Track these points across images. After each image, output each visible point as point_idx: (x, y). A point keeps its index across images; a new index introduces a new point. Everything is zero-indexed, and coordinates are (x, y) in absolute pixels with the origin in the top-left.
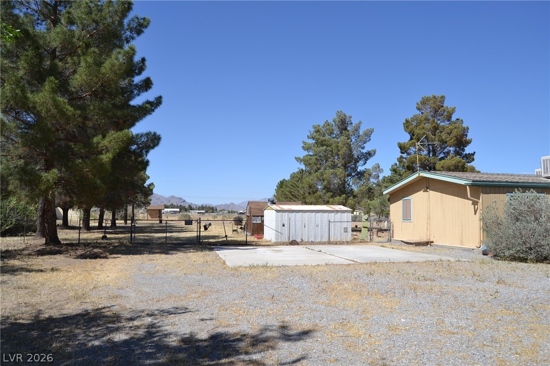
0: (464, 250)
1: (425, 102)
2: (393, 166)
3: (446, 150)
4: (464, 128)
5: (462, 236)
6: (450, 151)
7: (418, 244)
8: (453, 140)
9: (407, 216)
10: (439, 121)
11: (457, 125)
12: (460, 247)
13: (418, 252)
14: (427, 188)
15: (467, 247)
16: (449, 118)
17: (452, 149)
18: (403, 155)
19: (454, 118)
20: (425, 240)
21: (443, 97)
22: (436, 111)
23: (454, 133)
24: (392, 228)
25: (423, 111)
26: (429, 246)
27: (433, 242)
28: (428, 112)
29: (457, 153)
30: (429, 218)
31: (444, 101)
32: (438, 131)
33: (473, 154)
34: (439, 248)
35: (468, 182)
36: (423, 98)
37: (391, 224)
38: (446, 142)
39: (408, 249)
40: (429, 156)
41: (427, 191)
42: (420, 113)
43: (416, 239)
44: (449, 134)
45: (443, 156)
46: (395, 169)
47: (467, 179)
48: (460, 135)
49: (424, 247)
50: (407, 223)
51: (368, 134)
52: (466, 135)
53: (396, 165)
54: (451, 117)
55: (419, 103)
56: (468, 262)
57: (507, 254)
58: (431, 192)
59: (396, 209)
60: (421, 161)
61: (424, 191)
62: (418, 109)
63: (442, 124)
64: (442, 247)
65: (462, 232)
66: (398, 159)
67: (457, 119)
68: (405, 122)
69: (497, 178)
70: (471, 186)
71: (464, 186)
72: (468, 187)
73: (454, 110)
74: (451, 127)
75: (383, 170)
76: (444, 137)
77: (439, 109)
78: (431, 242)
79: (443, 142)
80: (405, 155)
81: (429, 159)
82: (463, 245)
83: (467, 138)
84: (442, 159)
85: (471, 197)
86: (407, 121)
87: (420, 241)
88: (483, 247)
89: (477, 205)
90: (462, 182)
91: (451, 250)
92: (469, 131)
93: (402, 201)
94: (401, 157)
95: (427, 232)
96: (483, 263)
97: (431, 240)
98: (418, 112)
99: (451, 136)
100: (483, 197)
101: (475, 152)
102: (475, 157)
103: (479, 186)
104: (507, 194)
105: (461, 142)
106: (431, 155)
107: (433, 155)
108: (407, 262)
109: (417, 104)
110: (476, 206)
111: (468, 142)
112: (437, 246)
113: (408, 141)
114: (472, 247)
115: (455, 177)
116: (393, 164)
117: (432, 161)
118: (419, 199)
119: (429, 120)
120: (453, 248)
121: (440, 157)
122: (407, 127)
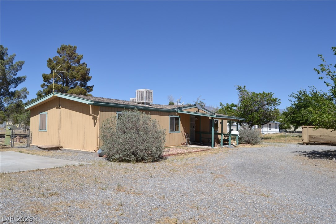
0: (85, 153)
1: (63, 48)
2: (38, 92)
3: (75, 83)
4: (87, 69)
5: (84, 142)
6: (77, 83)
7: (50, 149)
8: (79, 76)
9: (43, 127)
10: (71, 63)
11: (83, 67)
12: (82, 151)
13: (49, 156)
14: (59, 106)
15: (87, 151)
16: (78, 62)
17: (79, 82)
18: (45, 83)
19: (81, 62)
20: (56, 145)
21: (75, 48)
22: (70, 56)
23: (81, 72)
24: (30, 136)
25: (62, 55)
26: (59, 150)
27: (62, 147)
28: (65, 56)
29: (82, 85)
30: (60, 129)
31: (76, 50)
32: (71, 70)
33: (92, 87)
34: (66, 152)
35: (91, 102)
36: (62, 46)
37: (30, 133)
38: (75, 78)
39: (41, 154)
40: (64, 85)
41: (60, 108)
42: (59, 56)
43: (49, 145)
44: (78, 72)
45: (73, 86)
46: (40, 95)
47: (90, 100)
48: (84, 74)
49: (55, 151)
50: (43, 133)
51: (20, 65)
52: (88, 74)
53: (41, 91)
54: (80, 61)
55: (60, 49)
56: (89, 165)
57: (117, 156)
58: (62, 108)
59: (35, 121)
60: (58, 88)
61: (57, 108)
62: (59, 53)
63: (73, 65)
64: (68, 151)
65: (84, 139)
66: (41, 85)
67: (83, 63)
68: (48, 60)
69: (109, 101)
70: (93, 105)
71: (87, 105)
72: (90, 106)
73: (82, 57)
74: (79, 68)
75: (29, 92)
76: (74, 74)
77: (72, 55)
78: (60, 147)
79: (73, 77)
80: (46, 83)
81: (64, 88)
82: (85, 149)
83: (89, 76)
84: (72, 88)
85: (92, 113)
86: (50, 60)
87: (52, 147)
88: (99, 151)
89: (96, 119)
90: (86, 102)
91: (75, 153)
92: (90, 71)
93: (39, 115)
94: (44, 84)
95: (58, 139)
96: (100, 166)
97: (61, 146)
98: (58, 55)
99: (79, 73)
100: (101, 114)
101: (93, 86)
102: (93, 89)
103: (98, 105)
104: (117, 112)
105: (85, 78)
106: (65, 85)
107: (66, 85)
108: (37, 170)
109: (58, 49)
110: (95, 121)
111: (89, 79)
112: (65, 150)
113: (49, 74)
114: (91, 151)
115: (81, 98)
116: (39, 90)
117: (65, 89)
118: (53, 114)
119: (65, 61)
120: (77, 152)
121: (70, 87)
122: (50, 64)
